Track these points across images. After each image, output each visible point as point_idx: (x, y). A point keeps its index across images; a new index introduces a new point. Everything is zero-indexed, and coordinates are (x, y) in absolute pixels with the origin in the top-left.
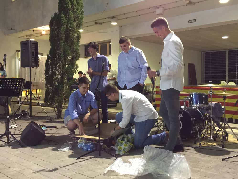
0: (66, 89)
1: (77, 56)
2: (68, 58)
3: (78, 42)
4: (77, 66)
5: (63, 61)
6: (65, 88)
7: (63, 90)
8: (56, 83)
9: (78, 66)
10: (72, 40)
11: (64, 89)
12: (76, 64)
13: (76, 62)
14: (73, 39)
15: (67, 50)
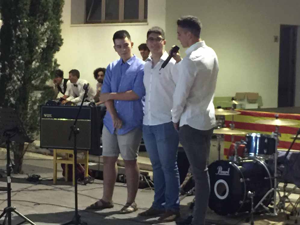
0: (31, 112)
1: (54, 44)
2: (37, 48)
3: (57, 15)
4: (55, 63)
5: (26, 54)
6: (30, 110)
7: (26, 114)
8: (12, 99)
9: (58, 63)
10: (44, 11)
11: (28, 112)
12: (53, 59)
13: (52, 57)
14: (48, 10)
15: (34, 33)
